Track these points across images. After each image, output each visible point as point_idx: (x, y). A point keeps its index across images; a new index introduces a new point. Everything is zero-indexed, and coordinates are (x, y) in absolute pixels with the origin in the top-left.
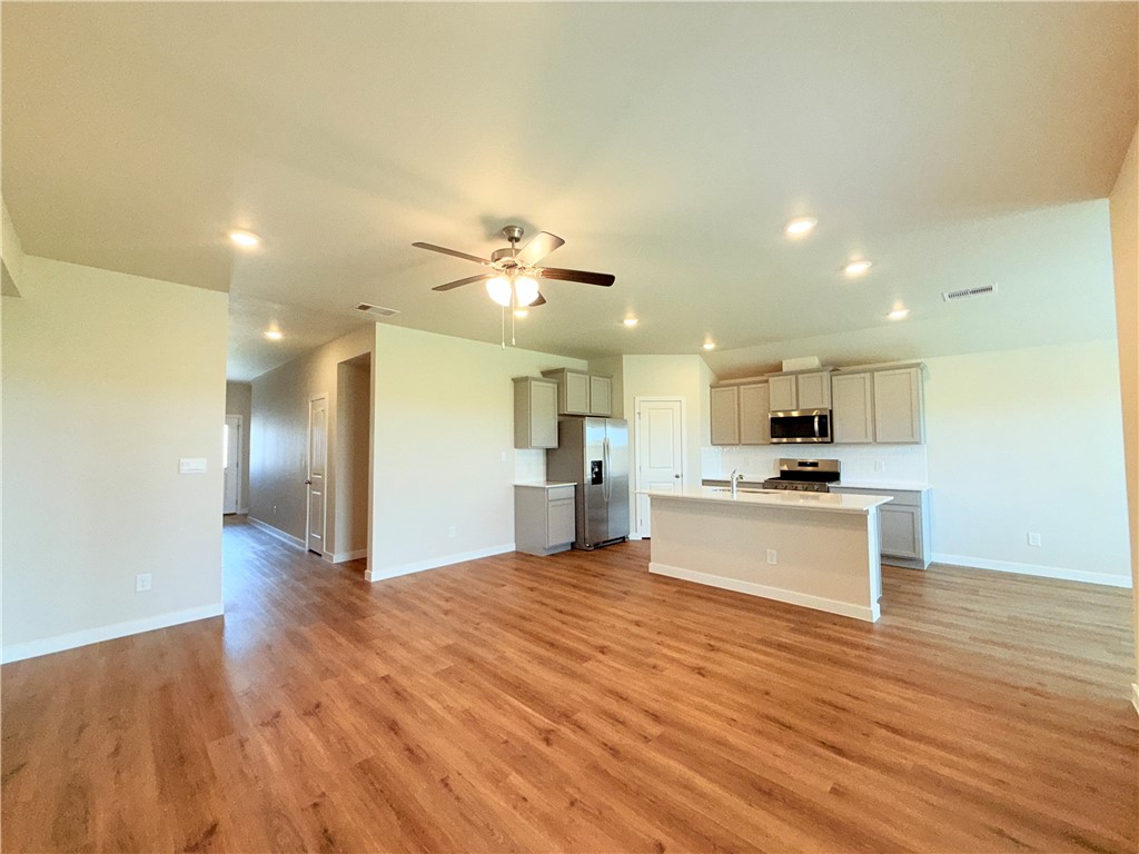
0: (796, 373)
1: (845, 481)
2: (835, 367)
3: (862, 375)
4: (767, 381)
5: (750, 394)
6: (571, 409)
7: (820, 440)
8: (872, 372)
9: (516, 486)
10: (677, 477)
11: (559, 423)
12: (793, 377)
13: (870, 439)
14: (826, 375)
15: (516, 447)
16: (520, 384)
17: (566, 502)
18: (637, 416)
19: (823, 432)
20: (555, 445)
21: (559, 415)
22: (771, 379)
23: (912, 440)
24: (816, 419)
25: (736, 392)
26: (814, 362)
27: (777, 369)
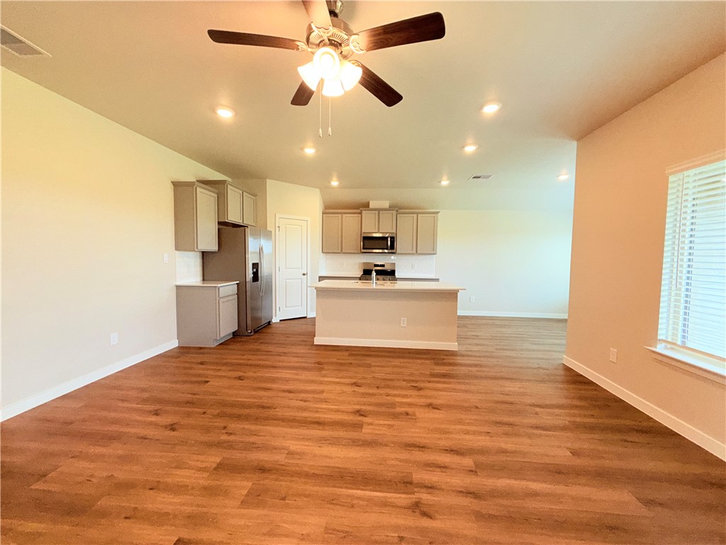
0: (379, 210)
1: (397, 275)
2: (397, 209)
3: (412, 215)
4: (361, 213)
5: (350, 221)
7: (390, 251)
8: (417, 214)
9: (178, 287)
10: (304, 275)
11: (219, 229)
12: (377, 212)
13: (414, 252)
14: (394, 212)
15: (176, 249)
16: (180, 188)
17: (231, 298)
18: (277, 229)
19: (392, 247)
20: (214, 248)
22: (363, 212)
23: (433, 252)
24: (389, 239)
25: (340, 218)
26: (386, 204)
27: (366, 206)
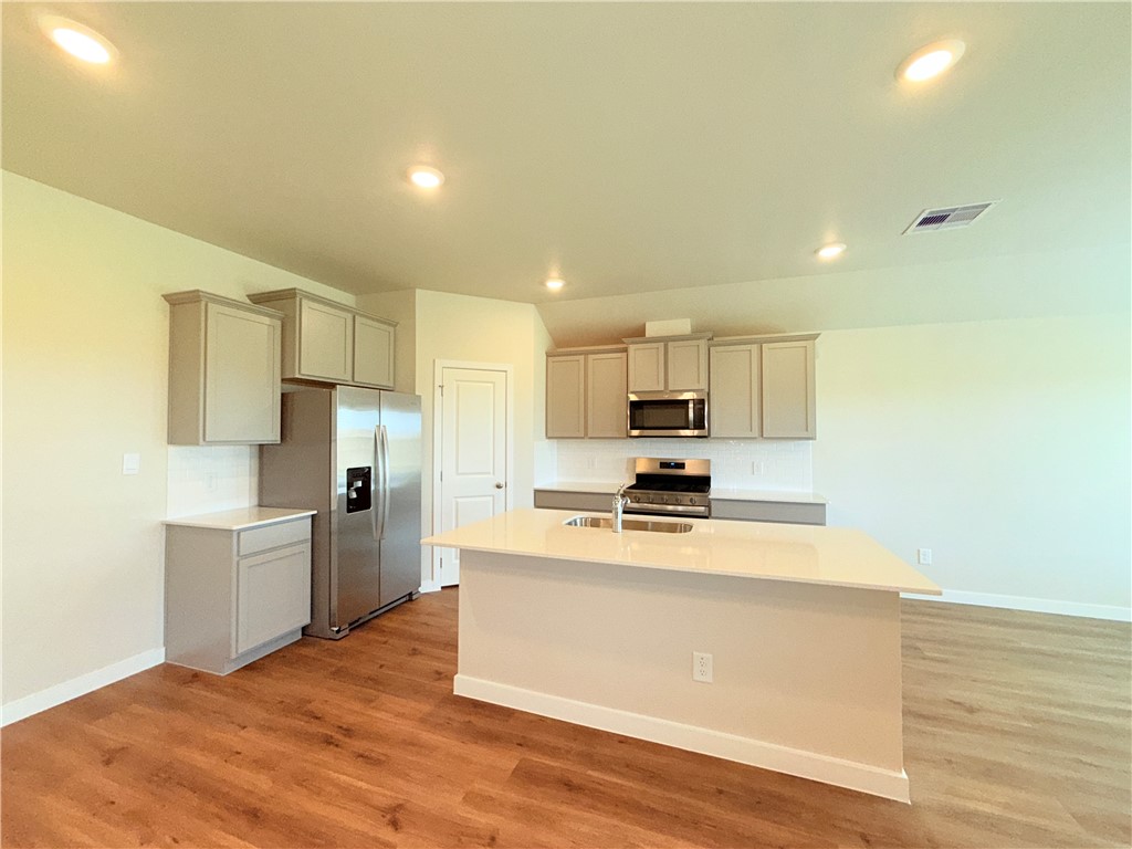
0: (666, 340)
1: (717, 489)
2: (712, 336)
3: (748, 347)
4: (625, 350)
5: (604, 365)
6: (309, 368)
7: (696, 432)
8: (760, 343)
9: (169, 527)
10: (499, 487)
11: (283, 395)
12: (662, 345)
13: (756, 433)
14: (703, 344)
15: (172, 440)
16: (184, 306)
17: (296, 549)
18: (438, 391)
19: (699, 424)
20: (275, 437)
21: (283, 380)
22: (632, 348)
23: (805, 435)
24: (691, 405)
25: (582, 362)
26: (683, 326)
27: (639, 333)
